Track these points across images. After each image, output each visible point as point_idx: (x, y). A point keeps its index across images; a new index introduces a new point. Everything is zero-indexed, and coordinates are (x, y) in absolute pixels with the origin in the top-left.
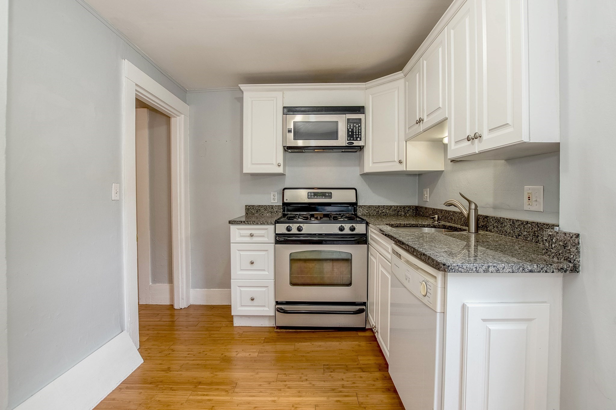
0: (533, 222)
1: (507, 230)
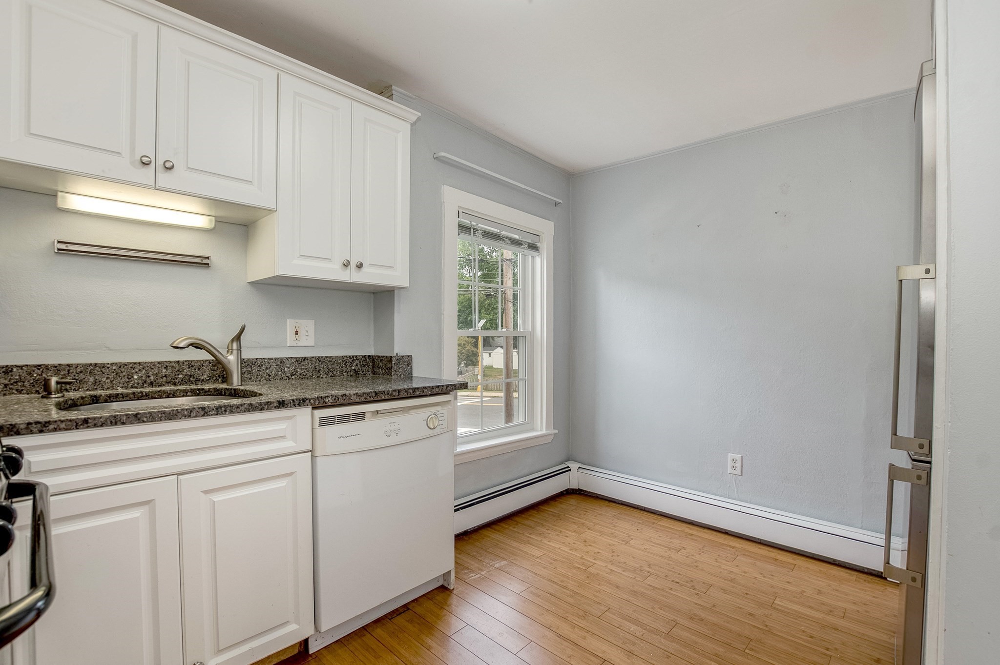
0: (313, 357)
1: (271, 372)
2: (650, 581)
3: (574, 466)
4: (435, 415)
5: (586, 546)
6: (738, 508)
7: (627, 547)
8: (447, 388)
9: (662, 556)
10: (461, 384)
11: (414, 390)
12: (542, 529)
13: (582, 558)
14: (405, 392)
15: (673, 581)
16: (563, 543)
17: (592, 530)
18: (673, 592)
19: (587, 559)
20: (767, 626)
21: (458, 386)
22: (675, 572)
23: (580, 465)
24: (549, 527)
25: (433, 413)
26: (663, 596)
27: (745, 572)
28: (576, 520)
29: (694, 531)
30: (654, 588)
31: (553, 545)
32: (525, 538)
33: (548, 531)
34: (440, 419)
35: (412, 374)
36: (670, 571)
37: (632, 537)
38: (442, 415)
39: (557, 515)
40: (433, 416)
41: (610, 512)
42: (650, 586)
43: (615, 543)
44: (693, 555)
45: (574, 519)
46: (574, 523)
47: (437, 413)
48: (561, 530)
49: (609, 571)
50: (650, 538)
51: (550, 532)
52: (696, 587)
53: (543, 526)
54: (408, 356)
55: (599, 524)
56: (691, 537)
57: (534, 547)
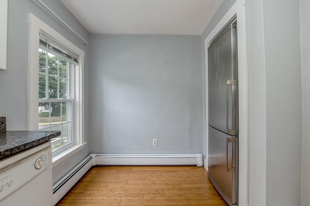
2: (146, 198)
3: (93, 156)
4: (41, 158)
5: (113, 192)
6: (158, 157)
7: (128, 185)
8: (49, 138)
9: (142, 184)
10: (57, 133)
11: (25, 145)
12: (89, 192)
13: (115, 200)
14: (17, 149)
15: (152, 194)
16: (103, 195)
17: (111, 183)
18: (155, 199)
19: (117, 199)
20: (187, 197)
21: (55, 135)
22: (150, 189)
23: (96, 155)
24: (92, 189)
25: (39, 157)
26: (154, 202)
27: (168, 179)
28: (101, 180)
29: (145, 168)
30: (149, 200)
31: (99, 199)
32: (83, 201)
33: (92, 192)
34: (44, 160)
35: (6, 130)
36: (148, 189)
37: (128, 180)
38: (45, 156)
39: (92, 181)
40: (39, 159)
41: (114, 171)
42: (147, 200)
43: (123, 186)
44: (151, 179)
45: (100, 180)
46: (102, 182)
47: (42, 156)
48: (98, 188)
49: (129, 201)
50: (134, 178)
51: (93, 192)
52: (160, 192)
53: (88, 190)
54: (2, 118)
55: (112, 179)
56: (145, 172)
57: (90, 204)
